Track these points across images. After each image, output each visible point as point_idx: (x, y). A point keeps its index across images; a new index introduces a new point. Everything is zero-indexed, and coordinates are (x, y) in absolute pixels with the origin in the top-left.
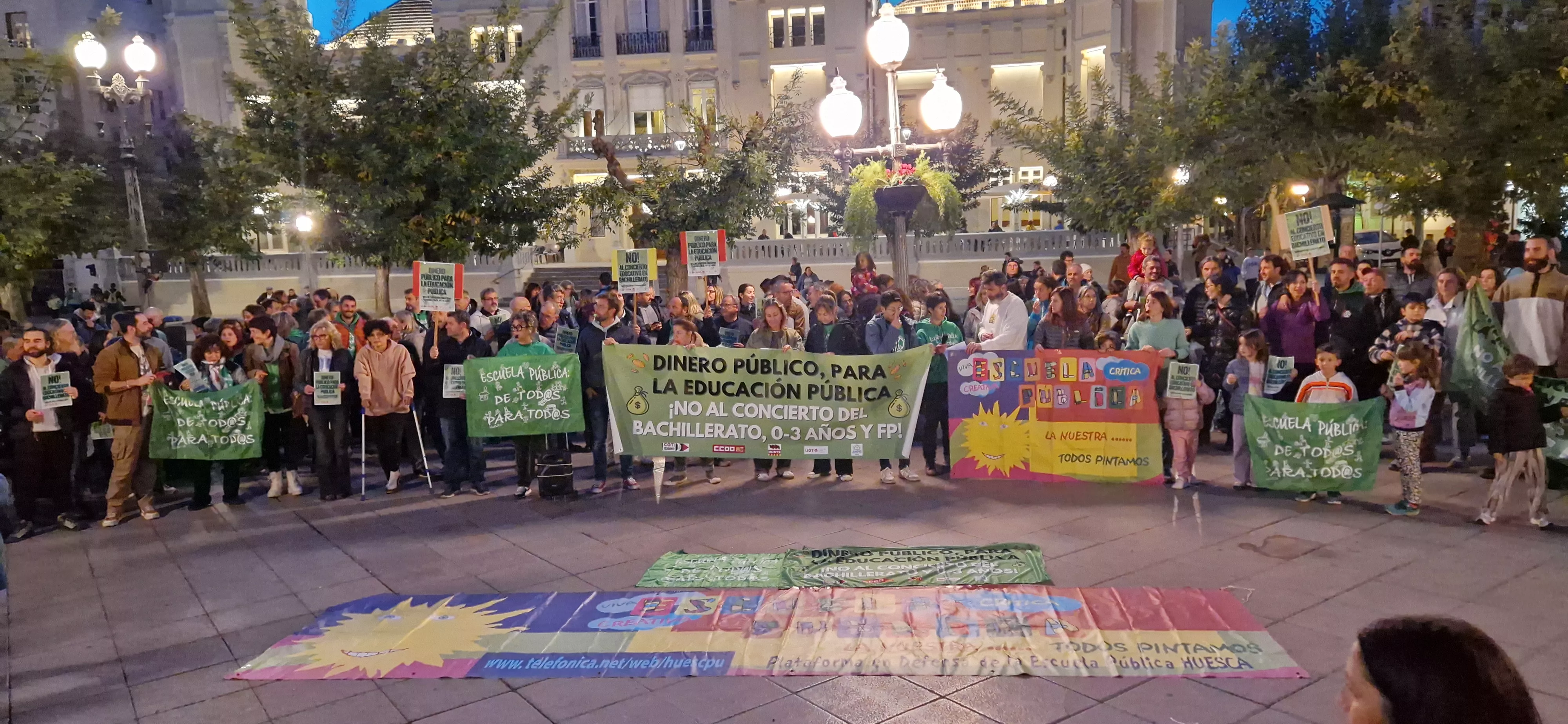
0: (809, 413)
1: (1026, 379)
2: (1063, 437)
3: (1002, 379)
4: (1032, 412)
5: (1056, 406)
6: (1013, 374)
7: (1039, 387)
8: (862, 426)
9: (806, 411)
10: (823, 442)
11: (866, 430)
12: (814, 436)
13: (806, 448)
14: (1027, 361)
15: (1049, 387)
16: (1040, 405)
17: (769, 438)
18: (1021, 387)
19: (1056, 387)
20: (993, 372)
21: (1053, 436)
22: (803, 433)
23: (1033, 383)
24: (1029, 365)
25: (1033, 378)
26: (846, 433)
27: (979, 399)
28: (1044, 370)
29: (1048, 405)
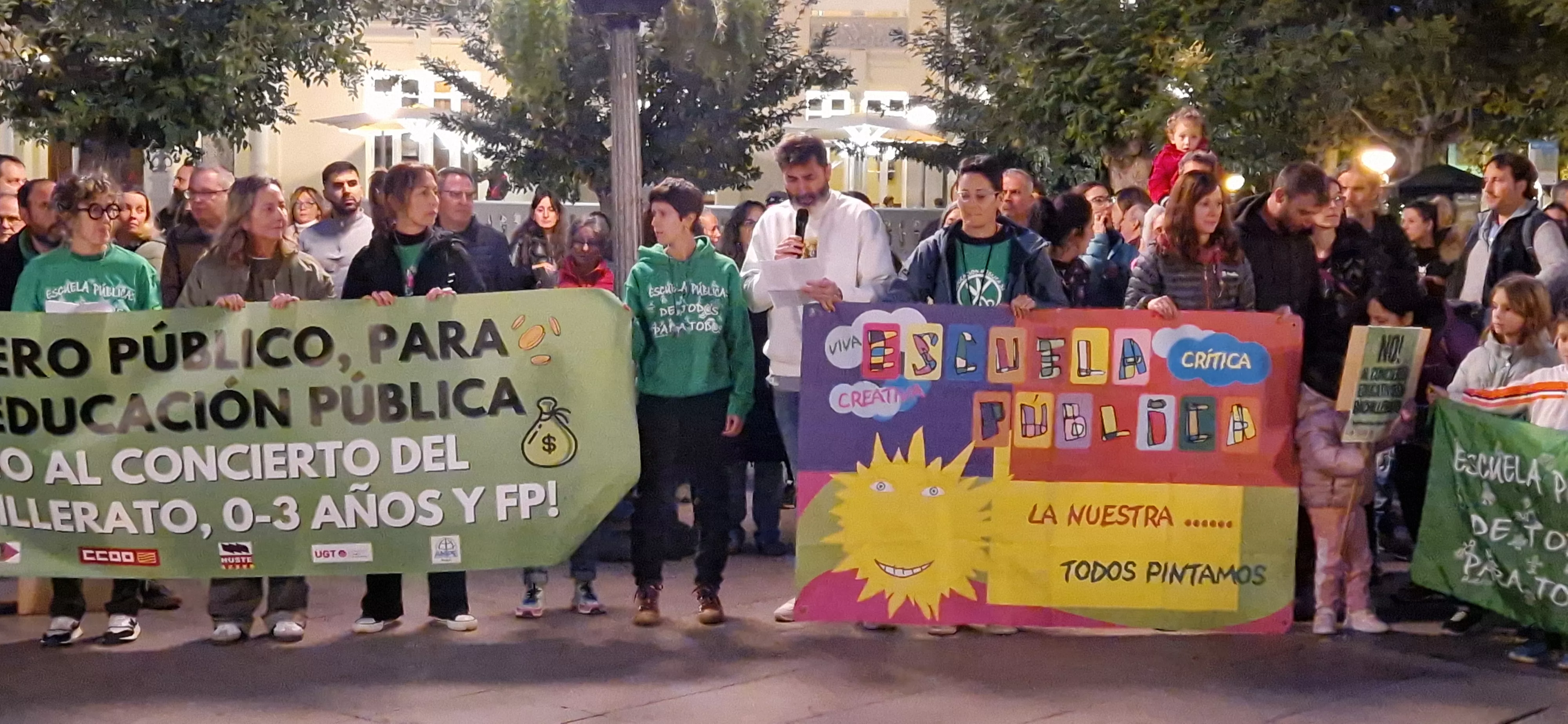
0: (317, 460)
1: (993, 377)
2: (1074, 517)
3: (936, 375)
4: (1001, 457)
5: (1060, 444)
6: (961, 363)
7: (1022, 397)
8: (458, 492)
9: (309, 455)
10: (359, 533)
11: (468, 502)
12: (335, 517)
13: (316, 548)
14: (996, 332)
15: (1046, 398)
16: (1021, 442)
17: (219, 527)
18: (980, 397)
19: (1064, 398)
20: (913, 358)
21: (1050, 515)
22: (306, 510)
23: (1009, 389)
24: (1000, 342)
25: (1006, 377)
26: (418, 511)
27: (873, 425)
28: (1035, 358)
29: (1043, 442)
